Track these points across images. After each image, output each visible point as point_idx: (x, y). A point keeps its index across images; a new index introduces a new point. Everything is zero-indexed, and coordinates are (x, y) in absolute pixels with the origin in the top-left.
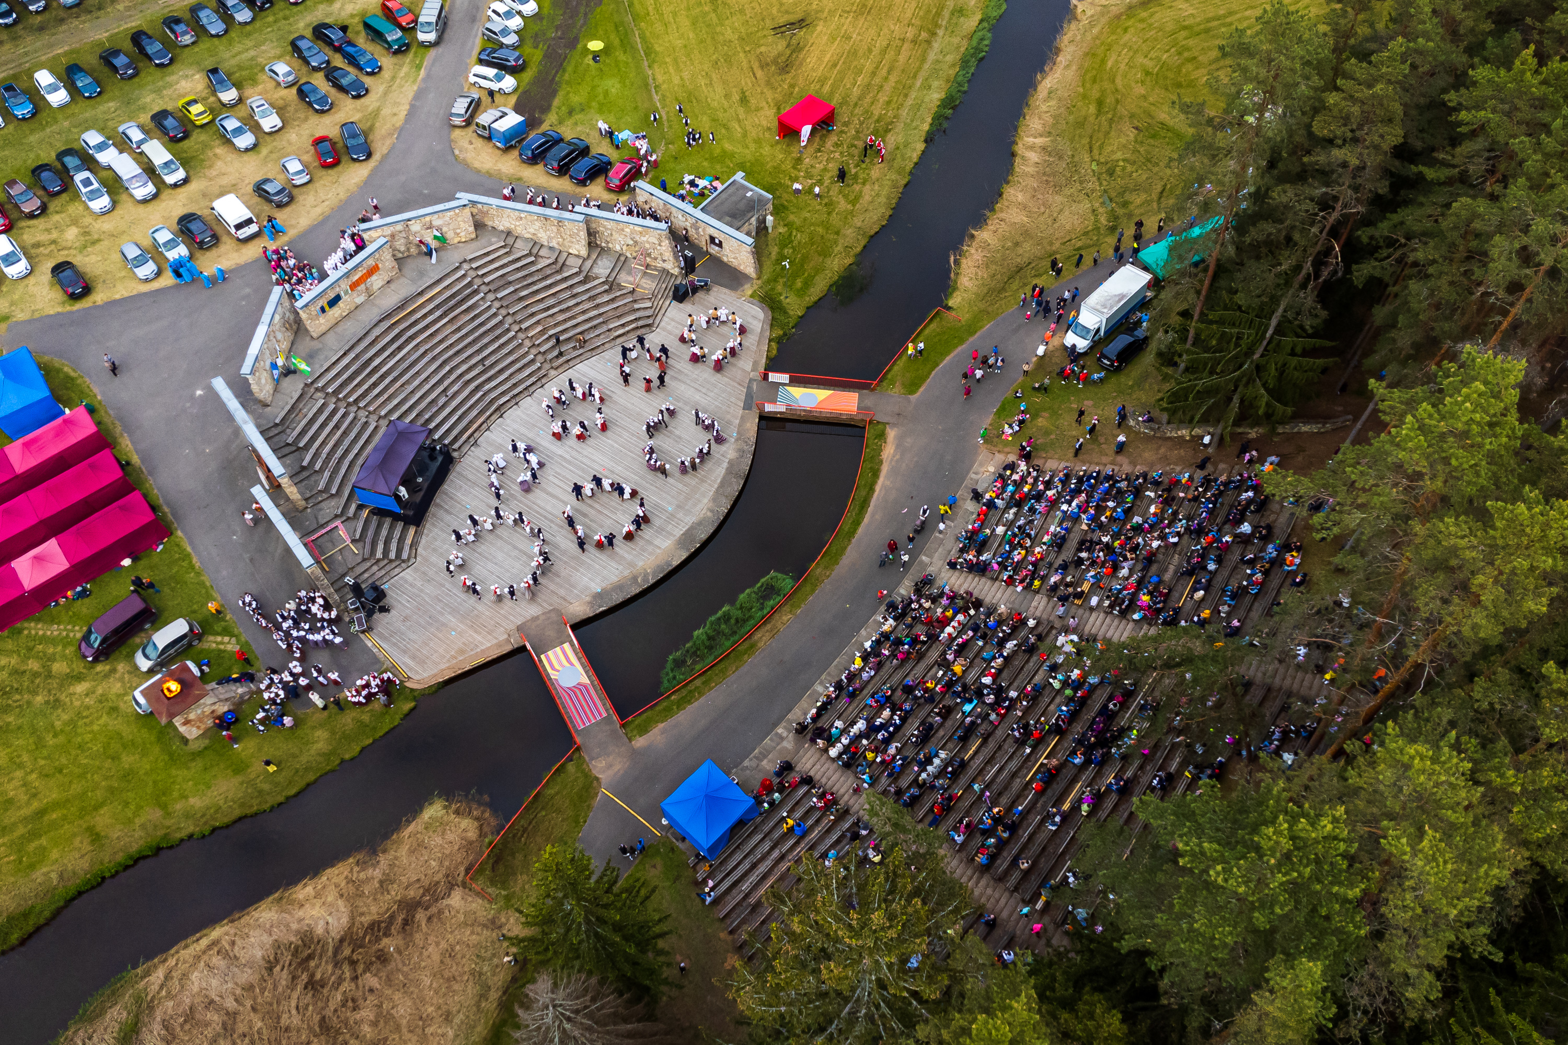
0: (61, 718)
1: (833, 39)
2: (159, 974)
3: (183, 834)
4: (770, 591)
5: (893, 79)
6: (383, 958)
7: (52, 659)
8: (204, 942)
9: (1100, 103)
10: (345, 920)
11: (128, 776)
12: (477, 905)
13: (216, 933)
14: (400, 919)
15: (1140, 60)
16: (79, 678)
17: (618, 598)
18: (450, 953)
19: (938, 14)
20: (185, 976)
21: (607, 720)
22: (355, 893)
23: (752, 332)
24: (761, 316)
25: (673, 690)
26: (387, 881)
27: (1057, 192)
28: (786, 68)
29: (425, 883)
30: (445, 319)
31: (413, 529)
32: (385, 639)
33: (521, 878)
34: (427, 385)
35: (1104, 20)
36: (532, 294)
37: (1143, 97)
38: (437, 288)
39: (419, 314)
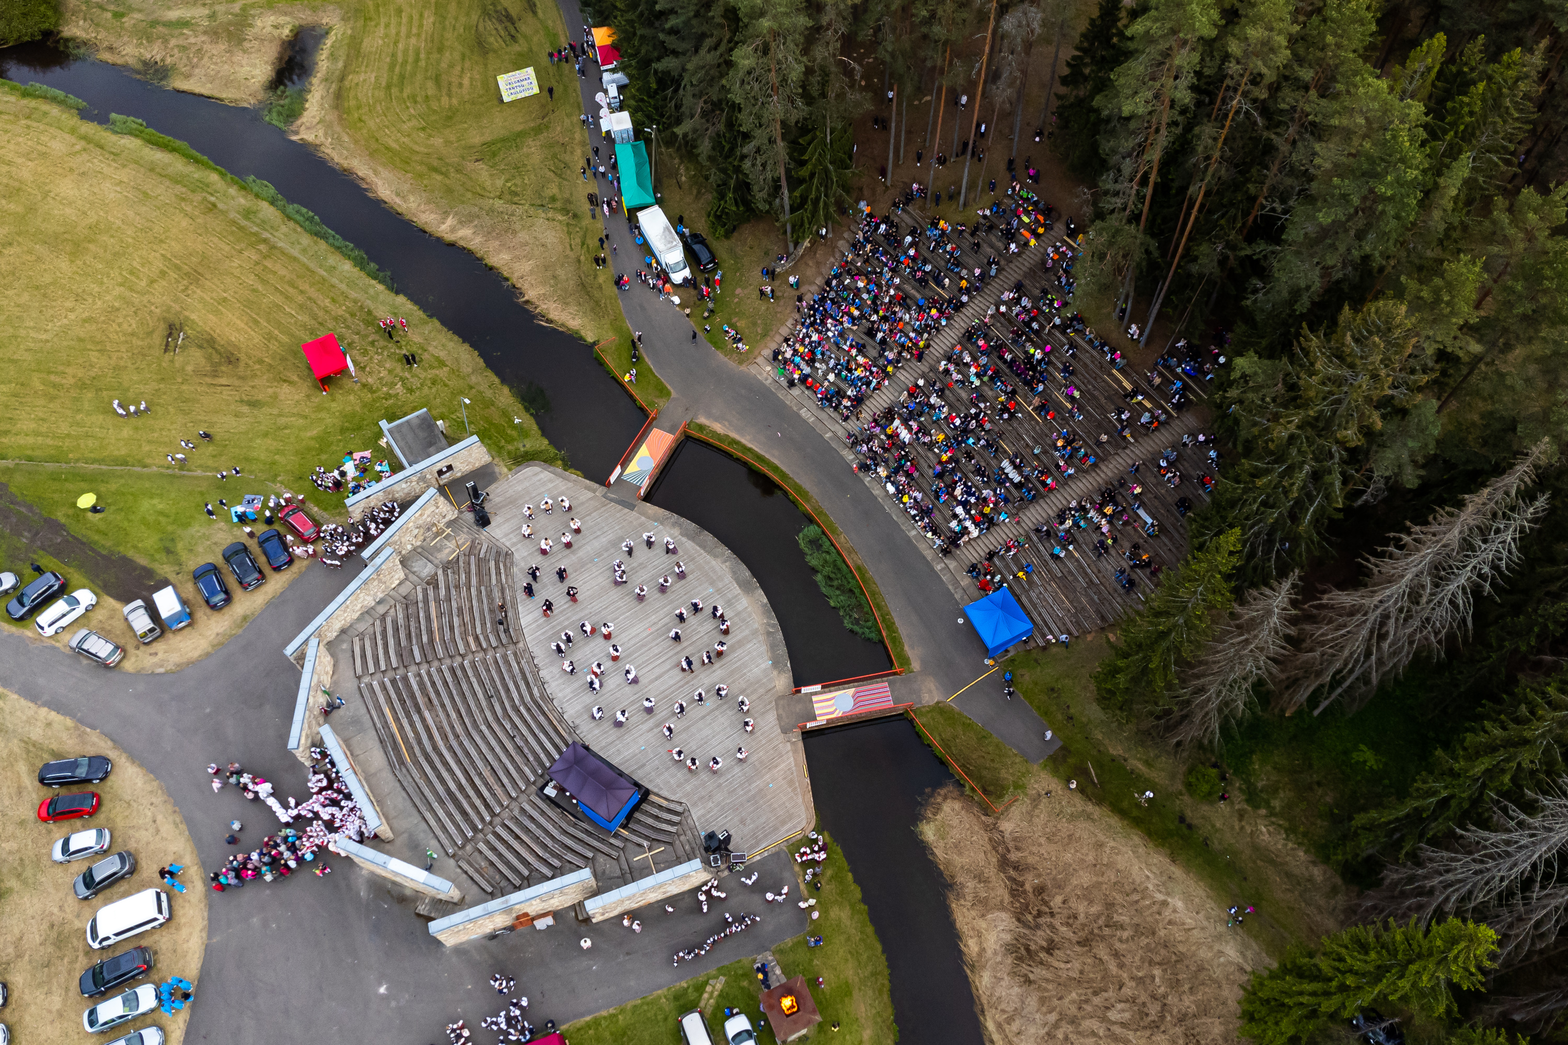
1: (216, 312)
4: (814, 544)
8: (995, 1037)
9: (435, 169)
10: (1003, 915)
14: (1012, 873)
15: (403, 126)
17: (782, 650)
18: (1050, 837)
21: (891, 684)
22: (983, 905)
23: (551, 481)
24: (537, 469)
25: (880, 632)
26: (980, 878)
27: (514, 232)
28: (231, 359)
29: (989, 847)
30: (427, 714)
31: (652, 798)
32: (757, 844)
33: (1003, 774)
34: (498, 749)
35: (338, 129)
36: (430, 632)
37: (448, 143)
38: (387, 711)
39: (411, 735)
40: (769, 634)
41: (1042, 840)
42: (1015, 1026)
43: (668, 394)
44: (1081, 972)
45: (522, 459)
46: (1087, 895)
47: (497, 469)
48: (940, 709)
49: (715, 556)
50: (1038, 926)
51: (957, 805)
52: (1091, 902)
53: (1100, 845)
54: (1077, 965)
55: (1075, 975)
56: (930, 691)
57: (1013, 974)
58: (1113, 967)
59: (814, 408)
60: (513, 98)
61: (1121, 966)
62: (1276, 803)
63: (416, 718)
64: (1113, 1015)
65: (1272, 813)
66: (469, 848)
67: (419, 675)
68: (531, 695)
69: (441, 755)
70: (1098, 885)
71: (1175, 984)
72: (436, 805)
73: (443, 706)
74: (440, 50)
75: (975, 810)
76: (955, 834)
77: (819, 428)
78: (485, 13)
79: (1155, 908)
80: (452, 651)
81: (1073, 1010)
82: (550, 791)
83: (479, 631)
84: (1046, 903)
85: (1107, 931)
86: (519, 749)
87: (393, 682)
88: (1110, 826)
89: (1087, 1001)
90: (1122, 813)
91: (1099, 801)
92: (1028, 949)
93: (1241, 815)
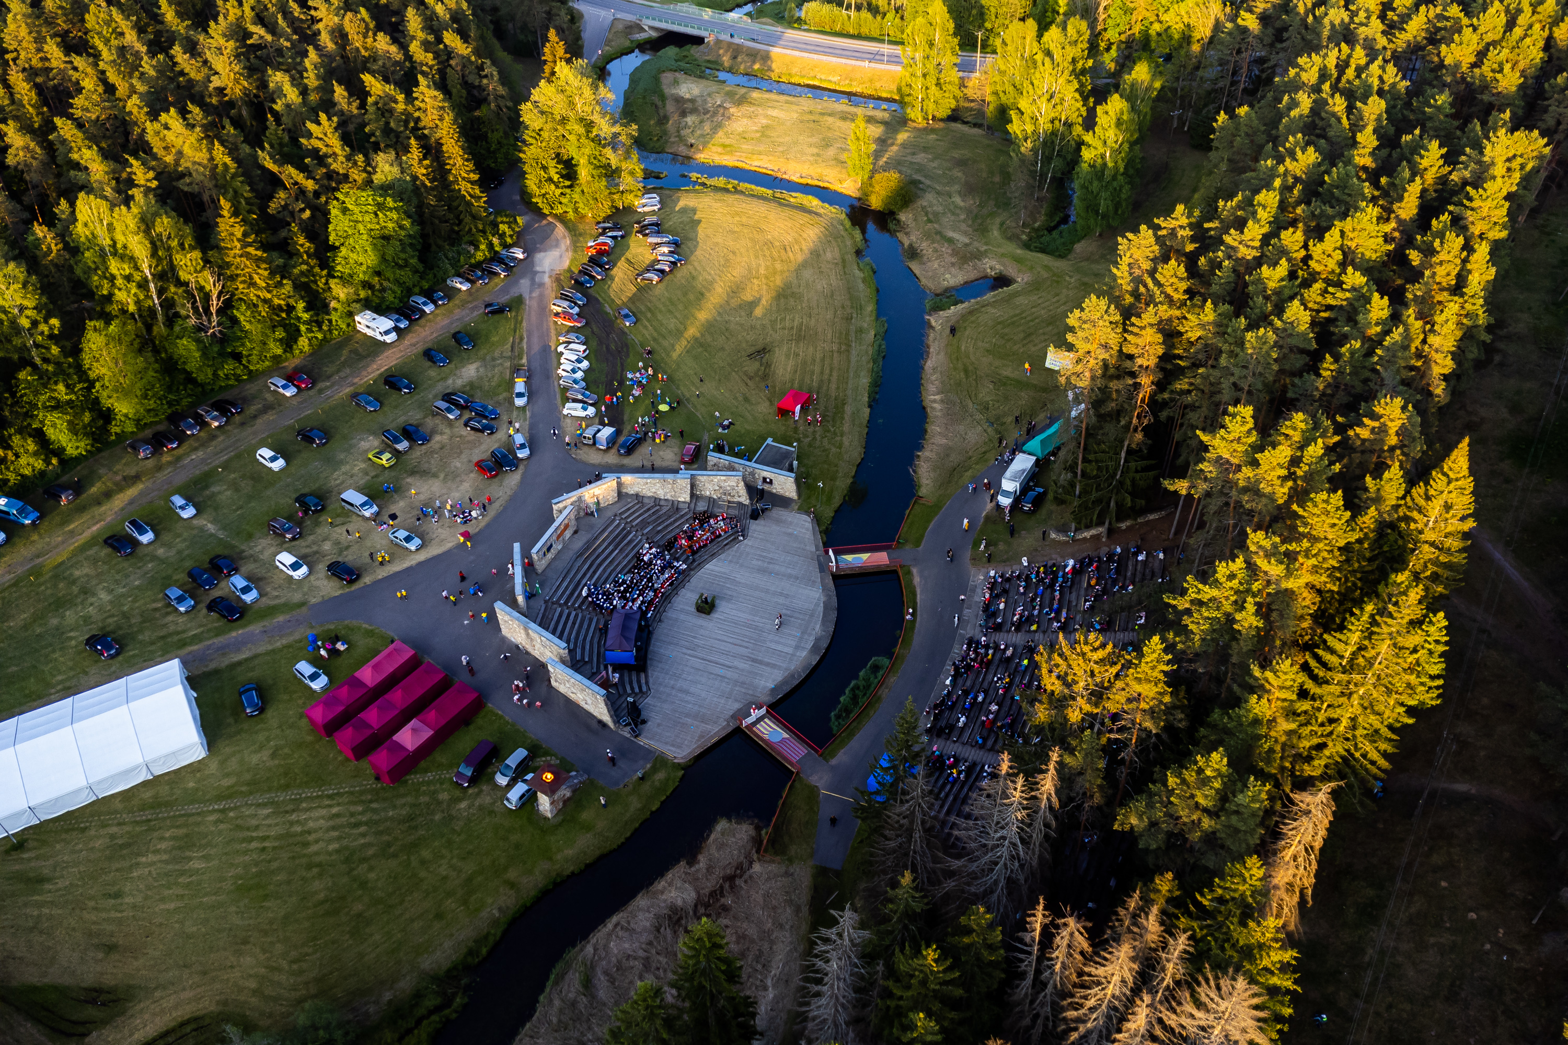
0: (458, 825)
1: (788, 356)
2: (589, 949)
3: (568, 872)
4: (876, 668)
5: (835, 374)
6: (725, 909)
7: (435, 792)
8: (610, 926)
9: (966, 371)
10: (693, 895)
11: (517, 846)
12: (772, 867)
13: (615, 919)
14: (727, 886)
15: (980, 344)
16: (460, 800)
17: (787, 689)
18: (767, 896)
19: (847, 334)
20: (606, 947)
21: (808, 754)
22: (693, 880)
23: (806, 530)
24: (809, 520)
25: (841, 731)
26: (710, 869)
27: (961, 424)
29: (735, 864)
30: (617, 551)
31: (643, 675)
32: (652, 739)
33: (793, 848)
37: (990, 364)
38: (605, 534)
39: (600, 551)
40: (794, 675)
41: (762, 892)
42: (623, 934)
43: (918, 545)
45: (810, 511)
47: (789, 505)
48: (813, 792)
49: (823, 625)
51: (750, 832)
56: (821, 779)
60: (1050, 366)
63: (611, 548)
69: (597, 569)
72: (567, 581)
73: (626, 555)
76: (731, 841)
81: (655, 965)
84: (719, 916)
92: (679, 920)
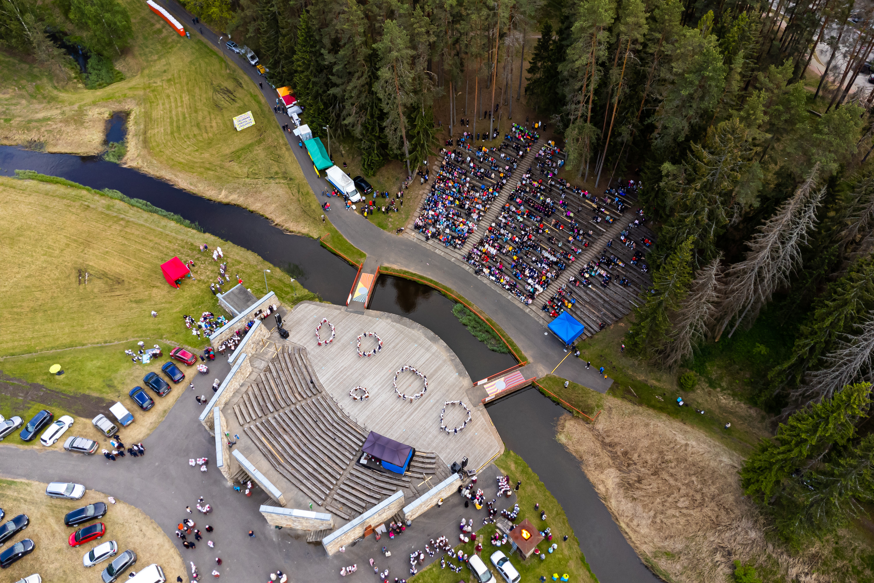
1: (104, 259)
2: (643, 548)
4: (461, 312)
8: (627, 530)
9: (208, 169)
10: (612, 470)
12: (602, 418)
14: (609, 448)
15: (186, 151)
21: (521, 371)
22: (599, 467)
23: (315, 309)
24: (306, 305)
25: (507, 347)
26: (594, 454)
27: (260, 192)
28: (119, 281)
29: (594, 439)
30: (286, 437)
31: (417, 453)
32: (478, 464)
33: (589, 402)
34: (329, 447)
35: (149, 158)
36: (274, 395)
37: (212, 155)
38: (263, 439)
39: (280, 449)
40: (452, 360)
41: (619, 429)
42: (635, 522)
43: (365, 255)
44: (658, 488)
45: (296, 301)
46: (649, 450)
47: (284, 309)
48: (548, 378)
49: (413, 329)
50: (630, 471)
51: (572, 422)
52: (652, 453)
53: (647, 425)
54: (655, 485)
55: (655, 490)
56: (541, 371)
57: (626, 497)
58: (672, 482)
59: (442, 248)
60: (242, 128)
61: (676, 480)
62: (724, 384)
63: (280, 439)
64: (680, 505)
65: (723, 389)
66: (329, 499)
67: (275, 418)
68: (337, 416)
69: (299, 456)
70: (652, 444)
71: (704, 482)
72: (304, 481)
73: (293, 431)
74: (196, 111)
75: (582, 422)
76: (575, 437)
77: (447, 257)
78: (215, 90)
79: (683, 448)
80: (289, 402)
81: (660, 507)
82: (363, 461)
83: (300, 390)
84: (630, 459)
85: (664, 465)
86: (340, 444)
87: (262, 423)
88: (649, 414)
89: (666, 501)
90: (653, 407)
91: (640, 404)
92: (629, 484)
93: (709, 394)
